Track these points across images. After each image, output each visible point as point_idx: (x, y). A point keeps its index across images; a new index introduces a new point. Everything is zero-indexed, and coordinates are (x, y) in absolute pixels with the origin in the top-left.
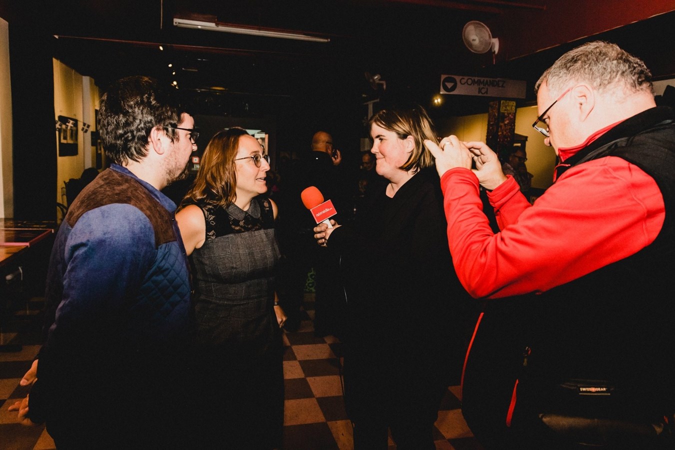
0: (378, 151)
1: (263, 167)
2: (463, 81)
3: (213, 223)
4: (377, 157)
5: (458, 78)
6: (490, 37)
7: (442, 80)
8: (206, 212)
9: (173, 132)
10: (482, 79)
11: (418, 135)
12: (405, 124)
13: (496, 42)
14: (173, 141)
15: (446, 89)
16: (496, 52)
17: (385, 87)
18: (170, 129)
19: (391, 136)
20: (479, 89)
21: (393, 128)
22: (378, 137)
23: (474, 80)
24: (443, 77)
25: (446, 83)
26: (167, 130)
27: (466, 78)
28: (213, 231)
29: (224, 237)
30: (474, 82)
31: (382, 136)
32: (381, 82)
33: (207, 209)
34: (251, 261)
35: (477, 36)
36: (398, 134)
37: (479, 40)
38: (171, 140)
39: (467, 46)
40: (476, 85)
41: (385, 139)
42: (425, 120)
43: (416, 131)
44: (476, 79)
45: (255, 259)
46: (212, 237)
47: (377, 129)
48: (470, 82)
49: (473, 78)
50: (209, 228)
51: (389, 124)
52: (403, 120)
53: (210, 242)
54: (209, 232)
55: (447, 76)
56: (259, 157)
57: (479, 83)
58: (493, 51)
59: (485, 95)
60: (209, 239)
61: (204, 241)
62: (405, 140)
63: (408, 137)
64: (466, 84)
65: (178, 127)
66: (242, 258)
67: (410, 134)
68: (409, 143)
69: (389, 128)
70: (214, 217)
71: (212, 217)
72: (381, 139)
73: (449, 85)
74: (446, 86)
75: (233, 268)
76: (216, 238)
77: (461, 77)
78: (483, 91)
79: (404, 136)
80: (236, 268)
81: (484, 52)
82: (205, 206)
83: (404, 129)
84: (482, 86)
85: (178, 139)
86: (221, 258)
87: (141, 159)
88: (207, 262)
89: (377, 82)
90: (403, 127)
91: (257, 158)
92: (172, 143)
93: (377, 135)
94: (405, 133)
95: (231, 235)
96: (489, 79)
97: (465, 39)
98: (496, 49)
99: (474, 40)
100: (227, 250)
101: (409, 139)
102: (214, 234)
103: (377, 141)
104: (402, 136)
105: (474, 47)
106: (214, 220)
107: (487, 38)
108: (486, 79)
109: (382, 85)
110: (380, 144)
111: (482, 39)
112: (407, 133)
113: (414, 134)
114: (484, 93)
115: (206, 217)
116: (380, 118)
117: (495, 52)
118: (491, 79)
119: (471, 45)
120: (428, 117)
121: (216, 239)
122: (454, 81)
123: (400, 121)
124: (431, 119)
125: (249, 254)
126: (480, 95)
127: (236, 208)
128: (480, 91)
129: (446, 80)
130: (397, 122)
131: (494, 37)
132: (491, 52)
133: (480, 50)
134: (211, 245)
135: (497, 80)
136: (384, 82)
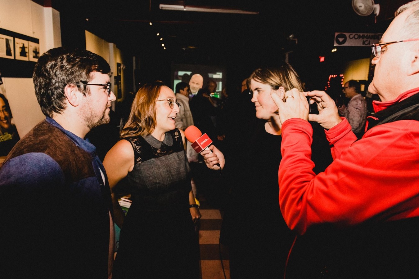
0: (257, 100)
1: (175, 110)
2: (351, 36)
3: (139, 152)
4: (256, 105)
5: (347, 35)
6: (373, 4)
7: (336, 36)
8: (134, 144)
9: (85, 87)
10: (366, 34)
11: (287, 85)
12: (276, 78)
13: (377, 7)
14: (84, 94)
15: (338, 42)
16: (378, 14)
17: (297, 42)
18: (82, 85)
19: (266, 88)
20: (363, 41)
21: (267, 81)
22: (256, 89)
23: (360, 35)
24: (336, 34)
25: (339, 39)
26: (79, 86)
27: (354, 34)
28: (139, 158)
29: (148, 161)
30: (359, 37)
31: (259, 88)
32: (294, 39)
33: (134, 141)
34: (169, 177)
35: (363, 3)
36: (272, 86)
37: (365, 5)
38: (83, 94)
39: (355, 11)
40: (361, 39)
41: (261, 91)
42: (292, 73)
43: (285, 82)
44: (361, 34)
45: (172, 175)
46: (139, 162)
47: (255, 83)
48: (356, 37)
49: (359, 34)
50: (136, 155)
51: (264, 78)
52: (275, 75)
53: (138, 166)
54: (137, 159)
55: (340, 33)
56: (173, 102)
57: (363, 37)
58: (375, 13)
59: (368, 46)
60: (137, 164)
61: (134, 165)
62: (278, 91)
63: (280, 88)
64: (353, 39)
65: (88, 83)
66: (163, 175)
67: (281, 85)
68: (281, 93)
69: (264, 82)
70: (139, 147)
71: (138, 148)
72: (259, 91)
73: (341, 40)
74: (338, 40)
75: (157, 183)
76: (142, 162)
77: (349, 34)
78: (366, 43)
79: (276, 87)
80: (159, 183)
81: (367, 15)
82: (132, 140)
83: (276, 81)
84: (365, 39)
85: (89, 93)
86: (147, 177)
87: (62, 111)
88: (138, 181)
89: (292, 39)
90: (275, 80)
91: (171, 102)
92: (84, 96)
93: (255, 88)
94: (277, 85)
95: (153, 159)
96: (371, 34)
97: (354, 6)
98: (377, 12)
99: (360, 7)
100: (151, 170)
101: (281, 90)
102: (140, 160)
103: (256, 93)
104: (275, 88)
105: (360, 11)
106: (140, 149)
107: (371, 4)
108: (369, 34)
109: (295, 41)
110: (258, 95)
111: (367, 6)
112: (278, 84)
113: (284, 84)
114: (367, 44)
115: (134, 148)
116: (257, 75)
117: (376, 14)
118: (373, 34)
119: (358, 10)
120: (294, 71)
121: (143, 164)
122: (345, 37)
123: (272, 76)
124: (296, 72)
125: (167, 172)
126: (364, 45)
127: (154, 139)
128: (364, 43)
129: (339, 36)
130: (270, 76)
131: (376, 3)
132: (373, 14)
133: (365, 13)
134: (139, 168)
135: (377, 34)
136: (296, 39)
